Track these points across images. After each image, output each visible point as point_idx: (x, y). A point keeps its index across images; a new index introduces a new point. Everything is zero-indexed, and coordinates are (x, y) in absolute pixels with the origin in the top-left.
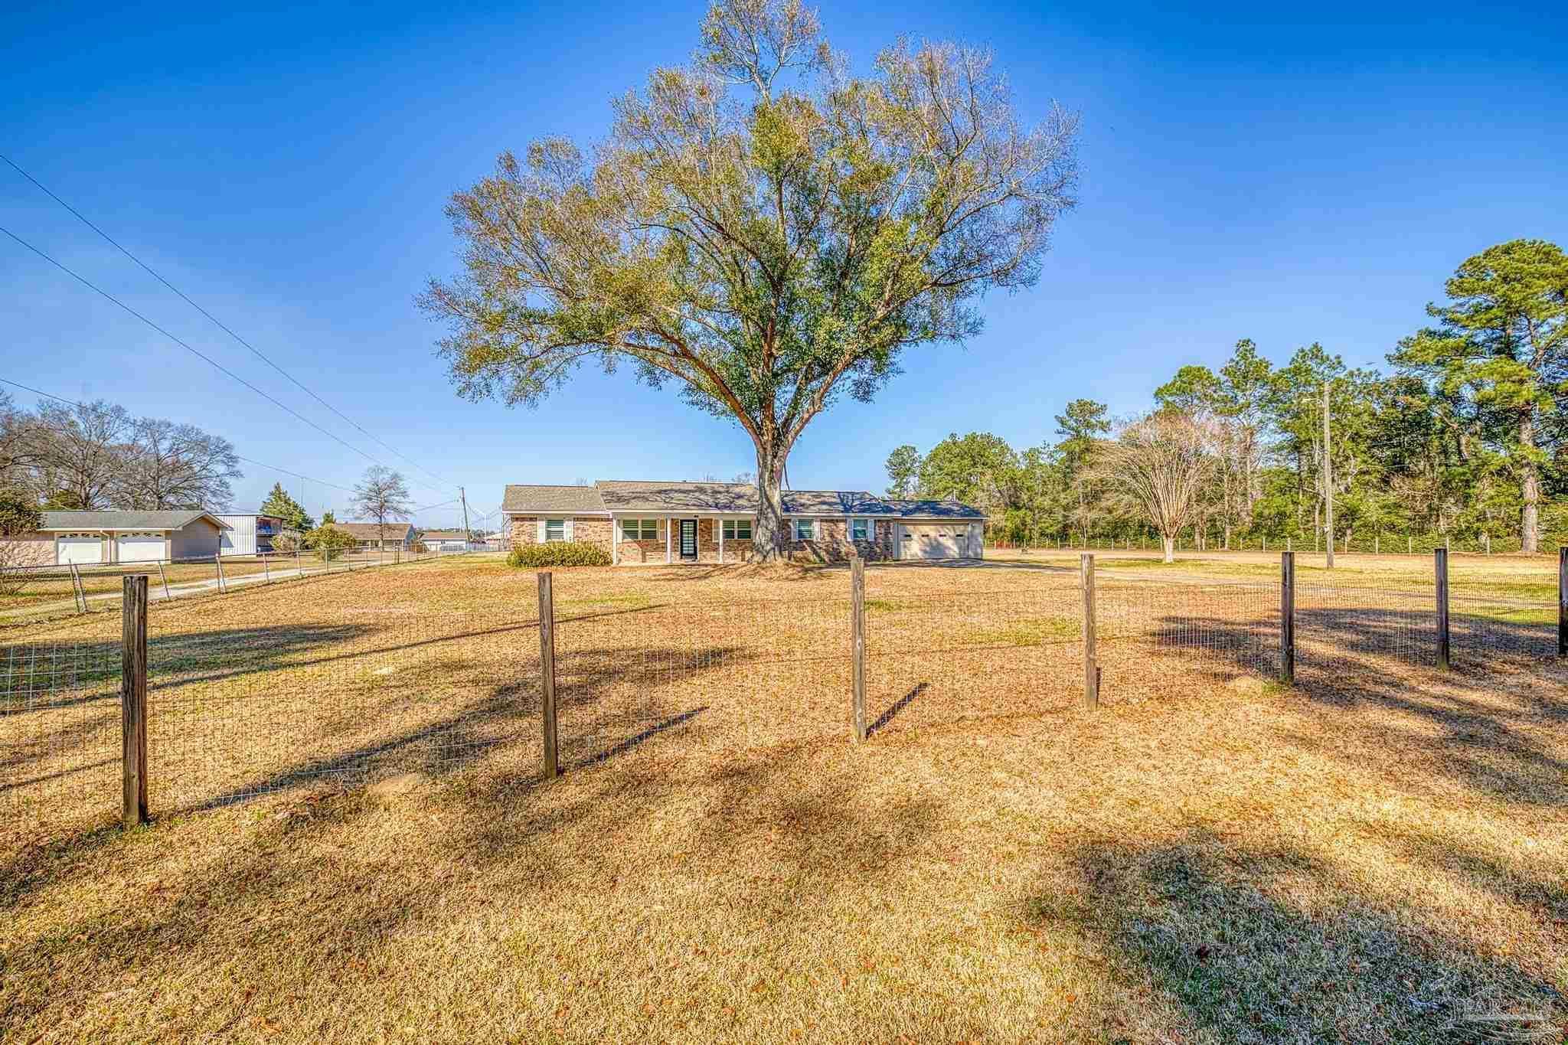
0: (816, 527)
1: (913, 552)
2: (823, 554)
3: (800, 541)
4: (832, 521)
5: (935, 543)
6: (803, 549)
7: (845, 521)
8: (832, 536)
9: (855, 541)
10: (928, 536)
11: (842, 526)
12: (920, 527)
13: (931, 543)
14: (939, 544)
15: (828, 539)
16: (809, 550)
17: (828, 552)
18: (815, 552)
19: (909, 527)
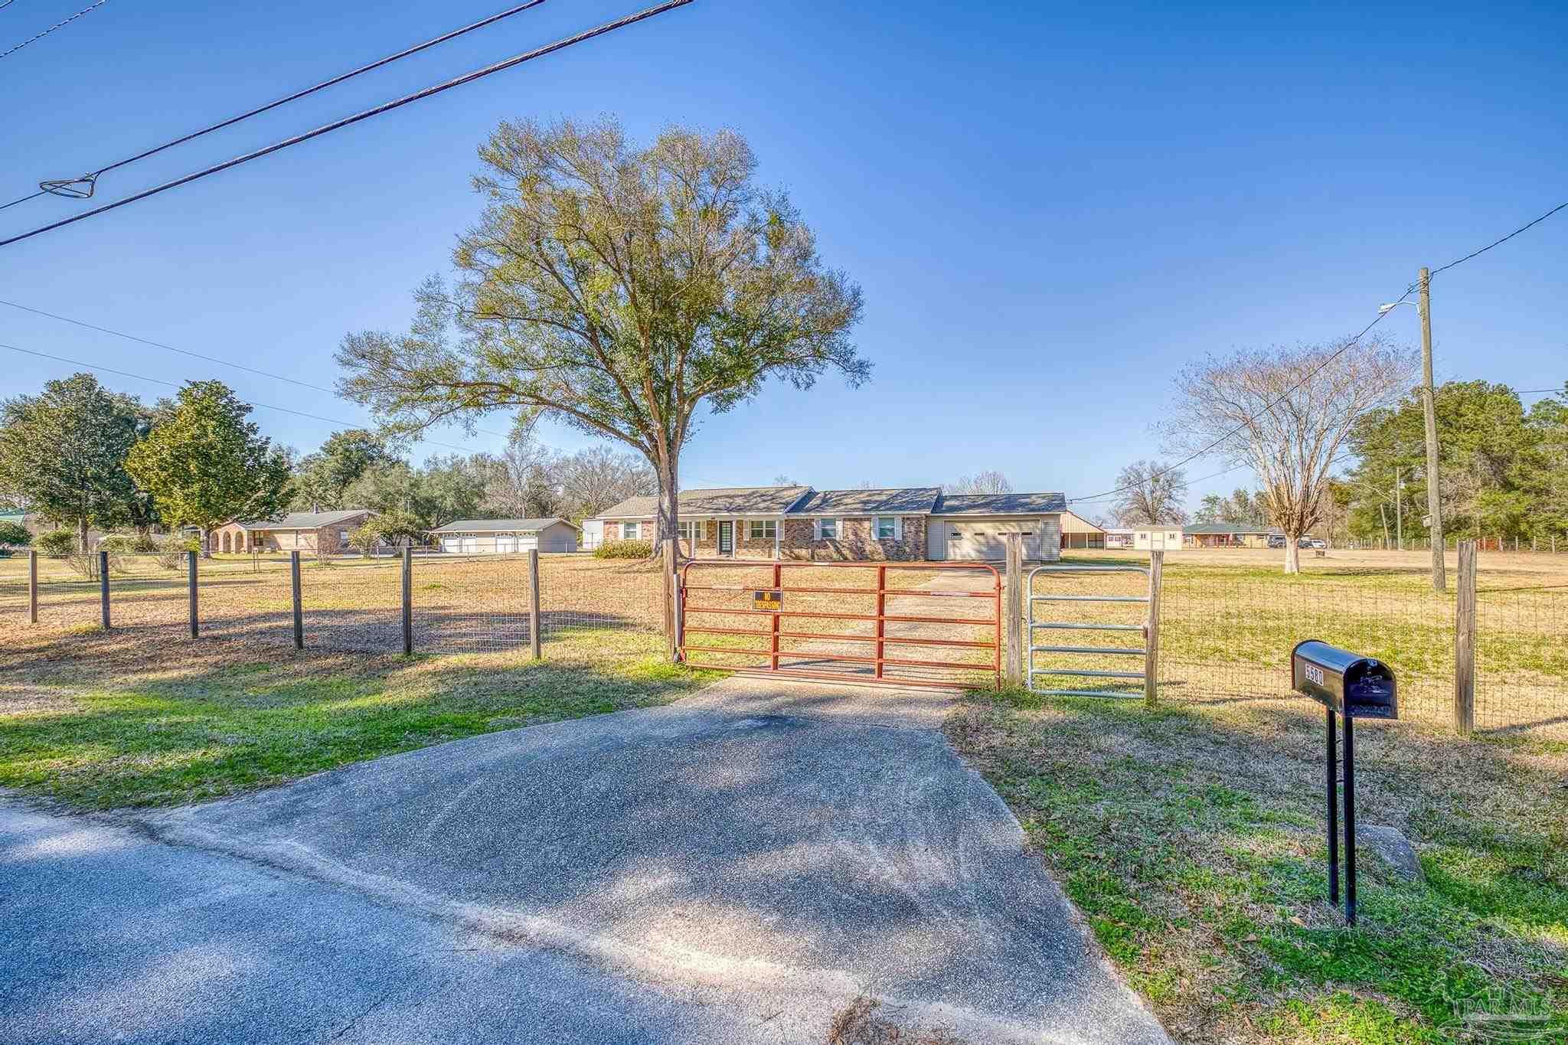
0: (839, 525)
1: (964, 552)
2: (846, 552)
3: (822, 540)
4: (855, 520)
5: (992, 542)
6: (826, 547)
7: (869, 520)
8: (856, 534)
9: (880, 540)
10: (983, 534)
11: (866, 524)
12: (973, 525)
13: (988, 542)
14: (999, 543)
15: (851, 537)
16: (832, 548)
17: (851, 550)
18: (838, 550)
19: (959, 525)
